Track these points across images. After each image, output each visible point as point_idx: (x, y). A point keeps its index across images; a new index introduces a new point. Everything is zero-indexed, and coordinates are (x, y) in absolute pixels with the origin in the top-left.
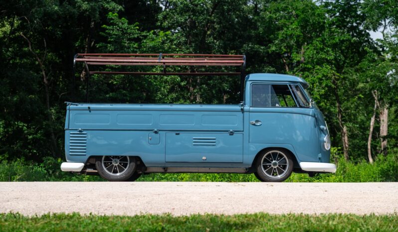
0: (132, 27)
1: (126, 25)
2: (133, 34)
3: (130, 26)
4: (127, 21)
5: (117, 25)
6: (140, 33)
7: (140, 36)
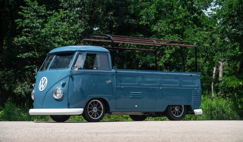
0: (41, 7)
1: (36, 6)
2: (41, 12)
3: (39, 7)
4: (37, 3)
5: (30, 6)
6: (46, 12)
7: (46, 14)
